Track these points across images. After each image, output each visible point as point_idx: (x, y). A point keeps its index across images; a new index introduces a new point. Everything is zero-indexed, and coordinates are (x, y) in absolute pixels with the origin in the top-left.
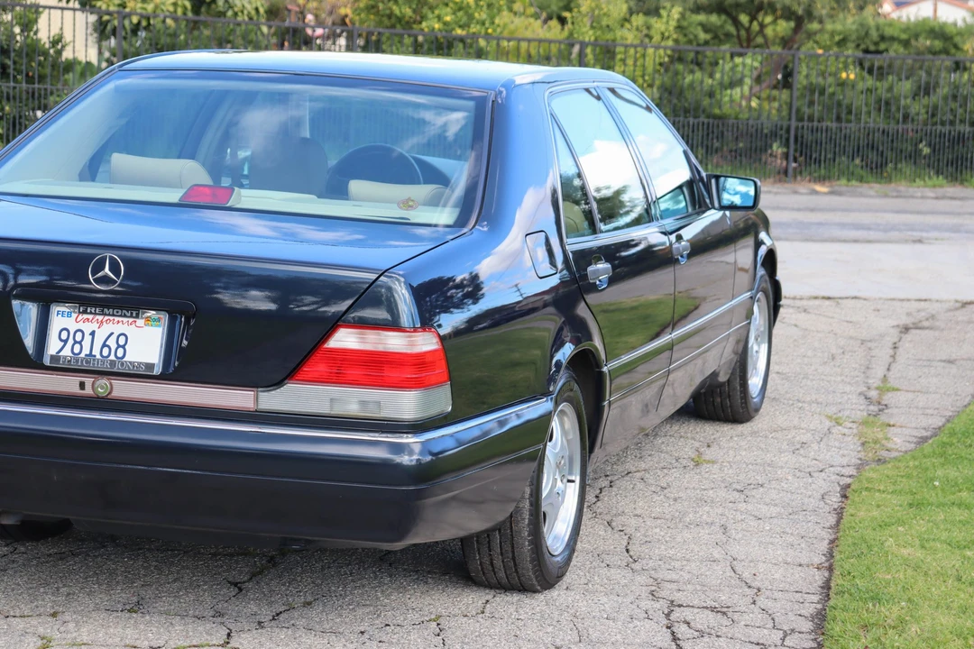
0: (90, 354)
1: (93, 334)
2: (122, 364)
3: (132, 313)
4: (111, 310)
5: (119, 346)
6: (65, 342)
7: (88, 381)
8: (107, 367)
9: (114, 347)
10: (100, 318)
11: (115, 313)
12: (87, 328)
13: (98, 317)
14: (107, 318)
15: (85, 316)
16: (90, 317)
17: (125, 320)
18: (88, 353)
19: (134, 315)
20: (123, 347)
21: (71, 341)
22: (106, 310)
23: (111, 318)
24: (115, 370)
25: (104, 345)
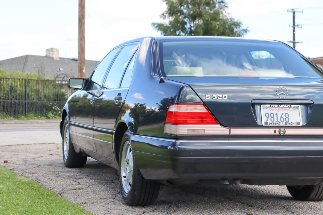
0: (277, 121)
1: (276, 114)
2: (289, 123)
3: (288, 106)
4: (281, 106)
5: (286, 117)
6: (268, 117)
7: (277, 130)
8: (284, 125)
9: (284, 118)
10: (278, 108)
11: (283, 107)
12: (274, 112)
13: (277, 108)
14: (280, 108)
15: (273, 108)
16: (274, 108)
17: (286, 108)
18: (276, 120)
19: (289, 107)
20: (288, 117)
21: (270, 117)
22: (280, 106)
23: (281, 108)
24: (287, 125)
25: (281, 117)
